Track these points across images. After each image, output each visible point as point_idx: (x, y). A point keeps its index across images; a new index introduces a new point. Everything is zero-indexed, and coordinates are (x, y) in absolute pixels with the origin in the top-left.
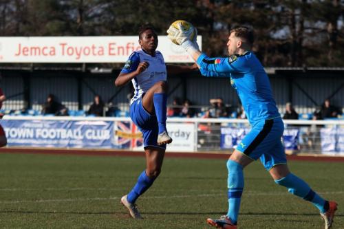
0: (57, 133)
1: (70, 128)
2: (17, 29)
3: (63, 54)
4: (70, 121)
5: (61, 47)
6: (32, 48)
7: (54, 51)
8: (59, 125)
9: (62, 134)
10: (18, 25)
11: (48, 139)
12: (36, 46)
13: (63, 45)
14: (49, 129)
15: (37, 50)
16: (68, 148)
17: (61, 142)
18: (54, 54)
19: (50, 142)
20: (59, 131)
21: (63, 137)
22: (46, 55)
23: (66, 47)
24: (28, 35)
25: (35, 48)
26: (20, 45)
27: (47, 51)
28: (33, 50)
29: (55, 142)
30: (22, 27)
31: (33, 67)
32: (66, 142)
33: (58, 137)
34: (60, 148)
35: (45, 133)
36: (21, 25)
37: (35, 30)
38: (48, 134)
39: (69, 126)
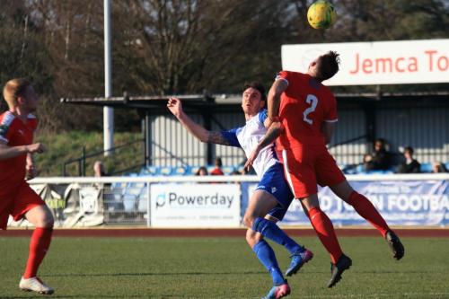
0: (423, 201)
1: (445, 192)
2: (354, 30)
3: (431, 69)
4: (444, 181)
5: (427, 56)
6: (377, 61)
7: (415, 64)
8: (427, 187)
9: (432, 203)
10: (354, 23)
11: (409, 211)
12: (385, 57)
13: (431, 53)
14: (409, 195)
15: (387, 64)
16: (443, 227)
17: (431, 216)
18: (416, 69)
19: (412, 217)
20: (426, 198)
21: (433, 208)
22: (403, 71)
23: (436, 58)
24: (371, 40)
25: (383, 60)
26: (358, 56)
27: (402, 65)
28: (381, 64)
29: (421, 216)
30: (362, 27)
31: (381, 93)
32: (440, 217)
33: (426, 208)
34: (430, 225)
35: (403, 203)
36: (360, 22)
37: (382, 31)
38: (409, 204)
39: (443, 189)
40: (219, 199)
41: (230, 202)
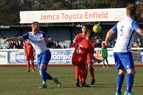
0: (61, 56)
1: (67, 54)
2: (40, 7)
3: (63, 18)
4: (67, 51)
6: (48, 16)
7: (59, 17)
8: (62, 53)
9: (63, 57)
10: (40, 5)
11: (57, 59)
13: (63, 14)
14: (57, 55)
15: (50, 17)
16: (66, 64)
17: (63, 61)
18: (59, 18)
19: (58, 61)
20: (62, 55)
21: (64, 59)
22: (55, 19)
24: (45, 10)
25: (49, 16)
26: (42, 15)
27: (55, 17)
28: (48, 17)
29: (60, 61)
30: (43, 6)
31: (49, 25)
32: (66, 61)
33: (62, 58)
34: (63, 63)
35: (55, 57)
37: (49, 8)
38: (57, 57)
40: (2, 56)
41: (5, 57)
